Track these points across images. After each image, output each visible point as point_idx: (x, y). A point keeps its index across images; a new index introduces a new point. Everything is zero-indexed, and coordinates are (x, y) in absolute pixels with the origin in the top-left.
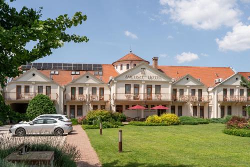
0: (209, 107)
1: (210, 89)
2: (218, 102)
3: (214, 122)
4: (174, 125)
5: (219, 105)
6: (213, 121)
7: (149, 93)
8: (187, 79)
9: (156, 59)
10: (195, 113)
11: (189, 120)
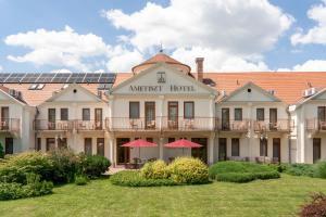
0: (290, 141)
1: (292, 108)
2: (307, 131)
3: (293, 173)
4: (193, 184)
5: (310, 136)
6: (292, 169)
7: (172, 116)
8: (249, 91)
9: (200, 62)
10: (264, 152)
11: (232, 170)
